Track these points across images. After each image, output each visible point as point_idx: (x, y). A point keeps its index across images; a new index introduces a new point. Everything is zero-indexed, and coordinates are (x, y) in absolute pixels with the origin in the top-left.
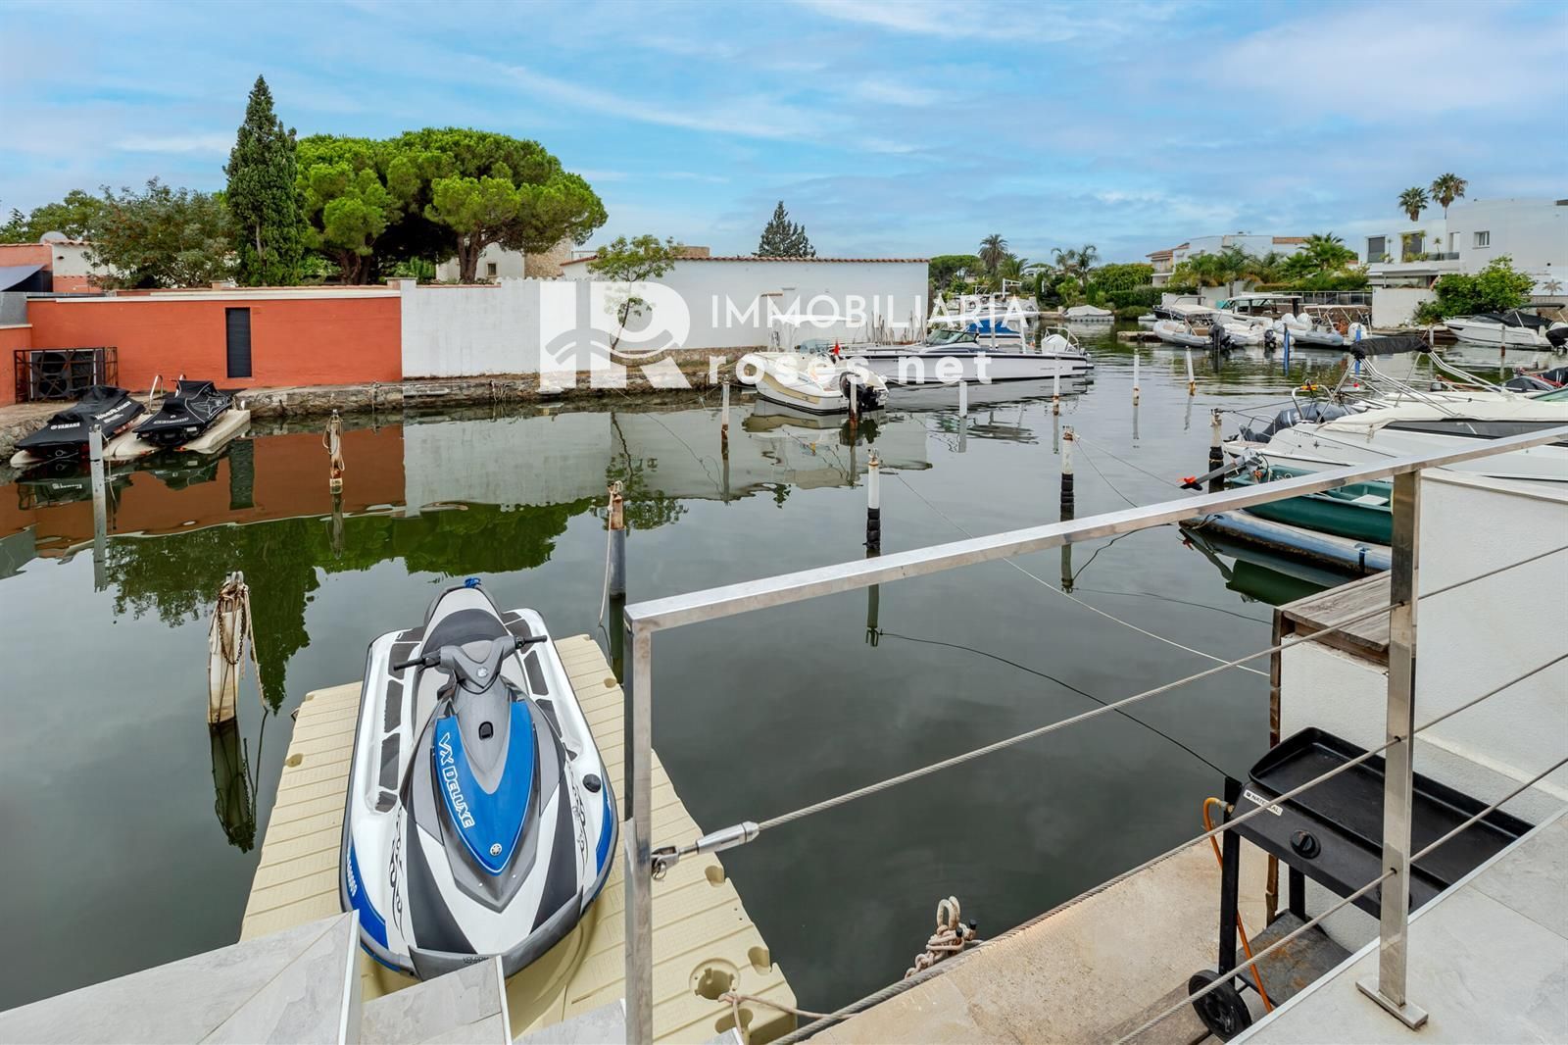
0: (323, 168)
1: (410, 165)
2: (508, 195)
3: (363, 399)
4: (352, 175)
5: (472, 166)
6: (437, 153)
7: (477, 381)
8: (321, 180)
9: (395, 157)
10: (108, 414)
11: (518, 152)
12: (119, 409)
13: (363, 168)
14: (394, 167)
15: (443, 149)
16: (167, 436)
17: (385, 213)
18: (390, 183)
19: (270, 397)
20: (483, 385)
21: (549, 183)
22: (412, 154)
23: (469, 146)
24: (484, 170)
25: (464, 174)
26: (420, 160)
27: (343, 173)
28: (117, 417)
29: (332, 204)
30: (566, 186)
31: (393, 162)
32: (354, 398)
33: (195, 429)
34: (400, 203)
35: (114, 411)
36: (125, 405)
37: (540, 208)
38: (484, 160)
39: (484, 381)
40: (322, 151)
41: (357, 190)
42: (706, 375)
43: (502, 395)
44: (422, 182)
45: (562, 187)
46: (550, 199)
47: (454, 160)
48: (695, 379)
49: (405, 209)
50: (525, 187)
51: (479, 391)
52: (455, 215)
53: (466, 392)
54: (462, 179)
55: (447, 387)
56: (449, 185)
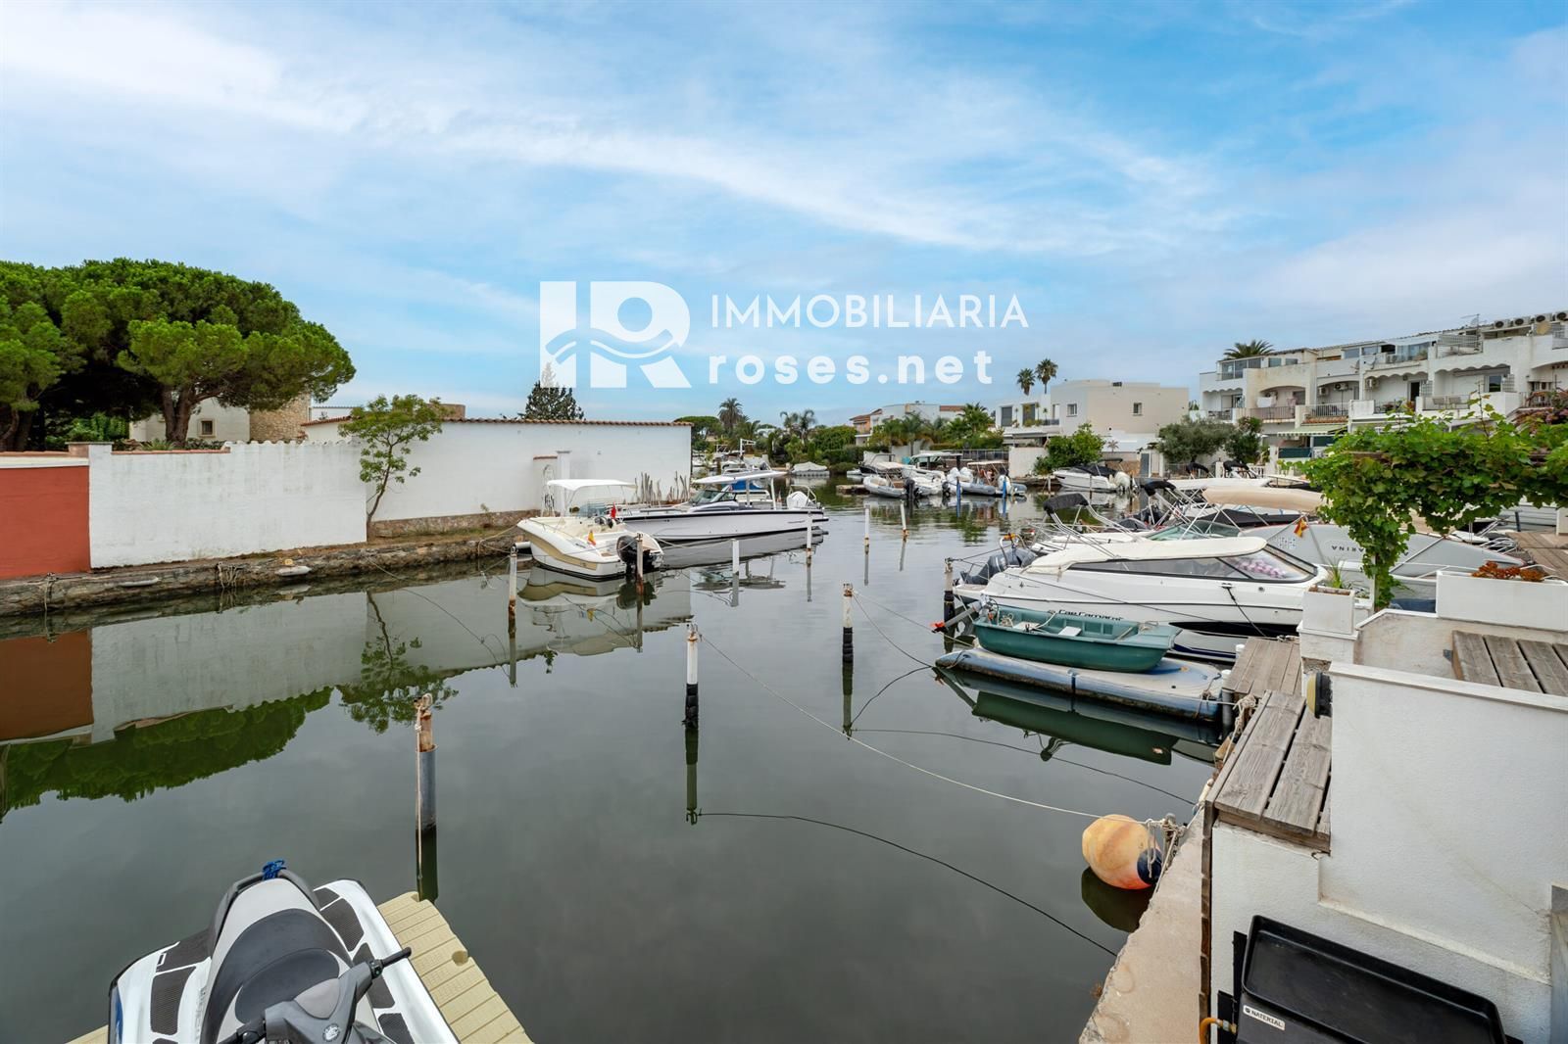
1: (95, 301)
2: (233, 343)
3: (29, 598)
5: (184, 308)
6: (135, 289)
7: (198, 566)
9: (73, 291)
11: (245, 295)
13: (24, 302)
14: (71, 303)
15: (144, 286)
17: (58, 359)
18: (65, 322)
20: (206, 570)
21: (284, 332)
22: (99, 289)
23: (180, 283)
24: (199, 314)
25: (173, 317)
26: (112, 296)
30: (306, 336)
31: (68, 298)
32: (16, 598)
34: (81, 348)
37: (274, 362)
38: (200, 302)
39: (208, 565)
41: (13, 328)
42: (477, 544)
43: (230, 579)
44: (114, 323)
45: (301, 337)
46: (285, 350)
47: (160, 300)
48: (465, 548)
49: (88, 354)
50: (255, 335)
51: (202, 577)
52: (160, 364)
53: (182, 579)
54: (170, 322)
55: (157, 575)
56: (152, 329)
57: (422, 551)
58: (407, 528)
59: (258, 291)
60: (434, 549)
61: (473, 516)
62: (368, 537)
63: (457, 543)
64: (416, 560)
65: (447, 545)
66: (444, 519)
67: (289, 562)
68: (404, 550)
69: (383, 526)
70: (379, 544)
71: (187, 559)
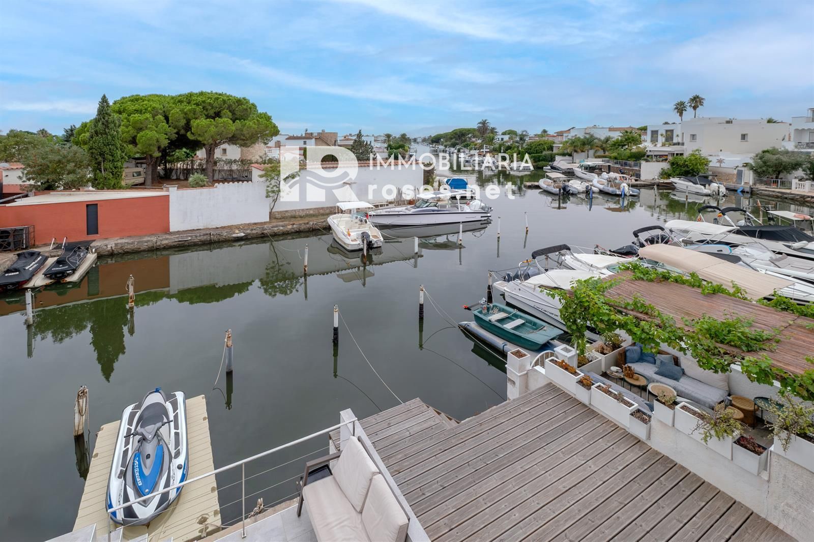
0: (137, 116)
1: (180, 112)
2: (229, 126)
3: (150, 244)
4: (151, 120)
5: (211, 112)
6: (194, 107)
7: (204, 232)
8: (135, 122)
9: (173, 109)
10: (31, 265)
11: (235, 104)
12: (36, 261)
13: (157, 115)
14: (173, 114)
15: (197, 104)
16: (58, 276)
17: (167, 137)
18: (170, 121)
19: (106, 246)
20: (207, 234)
21: (249, 118)
22: (182, 107)
23: (210, 103)
24: (218, 115)
25: (208, 117)
26: (185, 110)
27: (147, 119)
28: (36, 265)
29: (141, 133)
30: (258, 120)
31: (172, 112)
32: (146, 244)
33: (71, 271)
34: (175, 131)
35: (34, 263)
36: (39, 259)
37: (245, 132)
38: (217, 109)
39: (208, 232)
40: (137, 107)
41: (153, 126)
42: (313, 224)
43: (216, 238)
44: (186, 120)
45: (256, 122)
46: (250, 127)
47: (202, 110)
48: (308, 226)
49: (177, 133)
50: (237, 122)
51: (205, 237)
52: (202, 137)
53: (199, 238)
54: (206, 119)
55: (190, 236)
56: (200, 123)
57: (290, 227)
58: (287, 215)
59: (239, 102)
60: (295, 226)
61: (315, 208)
62: (270, 218)
63: (304, 224)
64: (287, 231)
65: (300, 224)
66: (303, 210)
67: (237, 231)
68: (282, 226)
69: (277, 213)
70: (274, 222)
71: (202, 228)
